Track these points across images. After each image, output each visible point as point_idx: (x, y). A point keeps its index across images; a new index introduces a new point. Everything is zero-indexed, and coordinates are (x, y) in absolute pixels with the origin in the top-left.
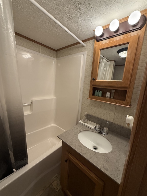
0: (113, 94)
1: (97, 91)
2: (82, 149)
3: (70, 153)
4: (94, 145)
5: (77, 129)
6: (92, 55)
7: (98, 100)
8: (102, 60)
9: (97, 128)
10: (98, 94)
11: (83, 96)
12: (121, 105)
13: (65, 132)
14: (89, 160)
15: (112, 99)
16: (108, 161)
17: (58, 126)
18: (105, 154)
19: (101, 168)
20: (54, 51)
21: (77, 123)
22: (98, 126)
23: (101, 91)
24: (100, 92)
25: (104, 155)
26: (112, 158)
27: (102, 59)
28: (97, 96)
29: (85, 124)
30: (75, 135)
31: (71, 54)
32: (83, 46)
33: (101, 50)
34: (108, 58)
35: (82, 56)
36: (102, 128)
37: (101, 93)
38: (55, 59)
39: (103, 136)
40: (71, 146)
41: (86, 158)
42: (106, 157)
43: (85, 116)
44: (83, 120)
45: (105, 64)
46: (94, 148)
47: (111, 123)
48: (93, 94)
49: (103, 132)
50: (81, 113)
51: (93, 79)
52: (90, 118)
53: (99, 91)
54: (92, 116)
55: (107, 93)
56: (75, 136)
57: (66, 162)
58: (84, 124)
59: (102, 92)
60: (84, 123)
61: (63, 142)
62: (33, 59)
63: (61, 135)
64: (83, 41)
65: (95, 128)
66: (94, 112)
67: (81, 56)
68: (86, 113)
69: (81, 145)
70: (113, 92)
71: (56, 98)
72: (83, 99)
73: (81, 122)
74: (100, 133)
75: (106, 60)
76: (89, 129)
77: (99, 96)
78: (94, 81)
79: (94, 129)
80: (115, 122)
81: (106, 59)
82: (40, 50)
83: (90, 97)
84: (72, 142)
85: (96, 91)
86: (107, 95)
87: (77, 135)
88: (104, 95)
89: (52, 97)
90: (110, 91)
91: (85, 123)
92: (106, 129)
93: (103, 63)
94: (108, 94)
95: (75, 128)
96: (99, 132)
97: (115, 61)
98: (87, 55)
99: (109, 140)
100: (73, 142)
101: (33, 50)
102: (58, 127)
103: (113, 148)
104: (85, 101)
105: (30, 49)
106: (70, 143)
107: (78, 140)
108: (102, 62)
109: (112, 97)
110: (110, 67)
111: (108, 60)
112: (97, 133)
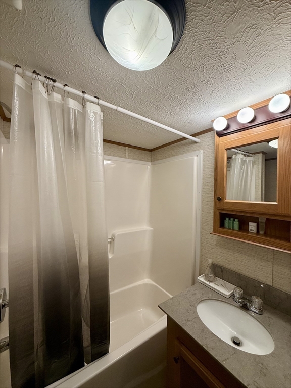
0: (262, 226)
1: (230, 219)
2: (206, 338)
3: (183, 344)
4: (234, 336)
5: (195, 294)
6: (213, 155)
7: (231, 238)
8: (234, 155)
9: (237, 295)
10: (232, 225)
11: (202, 228)
12: (282, 250)
13: (172, 298)
14: (222, 363)
15: (262, 235)
16: (263, 373)
17: (156, 285)
18: (258, 356)
19: (248, 386)
20: (148, 152)
21: (194, 281)
22: (239, 292)
23: (236, 220)
24: (234, 220)
25: (255, 359)
26: (274, 368)
27: (236, 155)
28: (229, 229)
29: (212, 285)
30: (190, 307)
31: (176, 155)
32: (195, 143)
33: (227, 149)
34: (247, 150)
35: (195, 157)
36: (248, 297)
37: (236, 223)
38: (150, 163)
39: (252, 316)
40: (185, 329)
41: (217, 358)
42: (260, 365)
43: (208, 267)
44: (205, 275)
45: (243, 162)
46: (235, 343)
47: (268, 288)
48: (222, 225)
49: (252, 306)
50: (201, 262)
51: (219, 198)
52: (219, 272)
53: (232, 219)
54: (224, 268)
55: (250, 224)
56: (192, 308)
57: (177, 362)
58: (209, 286)
59: (239, 221)
60: (208, 283)
61: (169, 319)
62: (114, 165)
63: (164, 303)
64: (194, 135)
65: (233, 295)
66: (226, 261)
67: (193, 159)
68: (210, 261)
69: (204, 329)
70: (263, 223)
71: (152, 229)
72: (202, 232)
73: (201, 279)
74: (245, 308)
75: (243, 156)
76: (219, 297)
77: (233, 229)
78: (220, 202)
79: (231, 299)
80: (276, 286)
81: (243, 152)
82: (127, 153)
83: (215, 231)
84: (185, 320)
85: (227, 219)
86: (250, 228)
87: (196, 307)
88: (243, 227)
89: (146, 227)
90: (255, 220)
91: (210, 282)
92: (257, 302)
93: (237, 162)
94: (252, 226)
95: (190, 291)
96: (241, 304)
97: (263, 153)
98: (205, 156)
99: (268, 326)
100: (188, 320)
101: (117, 156)
102: (157, 287)
103: (276, 345)
104: (206, 237)
105: (113, 156)
106: (183, 323)
107: (198, 317)
108: (235, 159)
109: (261, 232)
110: (255, 166)
111: (247, 154)
112: (237, 307)
